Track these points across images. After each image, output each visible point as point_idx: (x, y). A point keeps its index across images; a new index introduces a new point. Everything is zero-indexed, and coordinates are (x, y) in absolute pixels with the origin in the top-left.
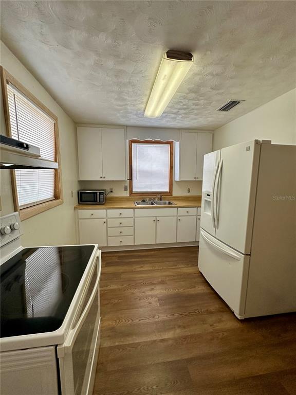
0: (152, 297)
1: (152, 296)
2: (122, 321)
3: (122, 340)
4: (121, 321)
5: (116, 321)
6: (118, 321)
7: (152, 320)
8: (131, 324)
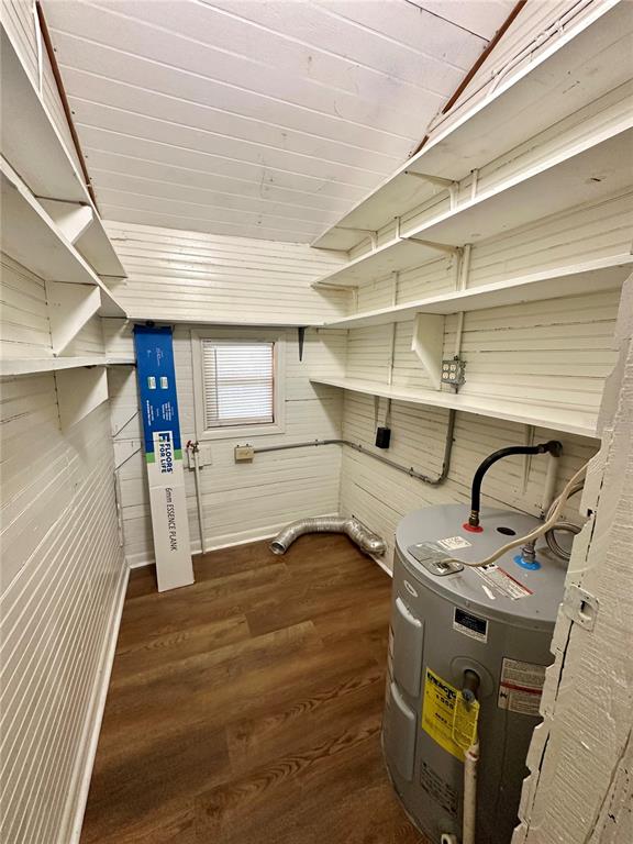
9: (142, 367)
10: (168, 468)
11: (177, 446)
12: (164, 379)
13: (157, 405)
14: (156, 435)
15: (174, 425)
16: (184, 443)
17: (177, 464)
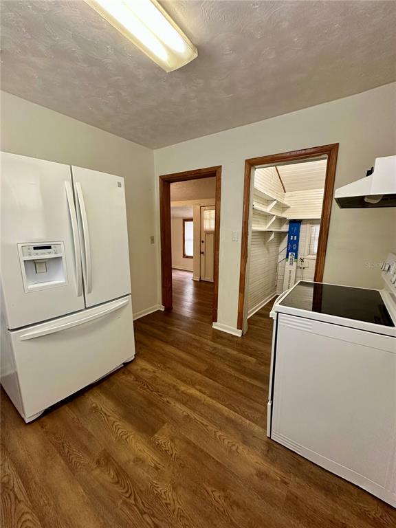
0: (159, 446)
1: (157, 447)
2: (229, 442)
3: (240, 421)
4: (230, 445)
5: (237, 450)
6: (234, 448)
7: (193, 415)
8: (220, 429)
9: (290, 233)
10: (291, 264)
11: (296, 257)
12: (296, 237)
13: (292, 245)
14: (290, 253)
15: (296, 251)
16: (299, 257)
17: (295, 264)
